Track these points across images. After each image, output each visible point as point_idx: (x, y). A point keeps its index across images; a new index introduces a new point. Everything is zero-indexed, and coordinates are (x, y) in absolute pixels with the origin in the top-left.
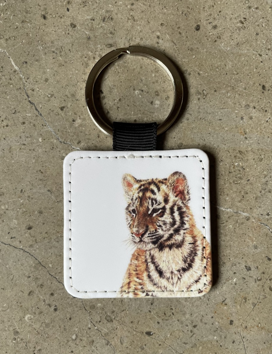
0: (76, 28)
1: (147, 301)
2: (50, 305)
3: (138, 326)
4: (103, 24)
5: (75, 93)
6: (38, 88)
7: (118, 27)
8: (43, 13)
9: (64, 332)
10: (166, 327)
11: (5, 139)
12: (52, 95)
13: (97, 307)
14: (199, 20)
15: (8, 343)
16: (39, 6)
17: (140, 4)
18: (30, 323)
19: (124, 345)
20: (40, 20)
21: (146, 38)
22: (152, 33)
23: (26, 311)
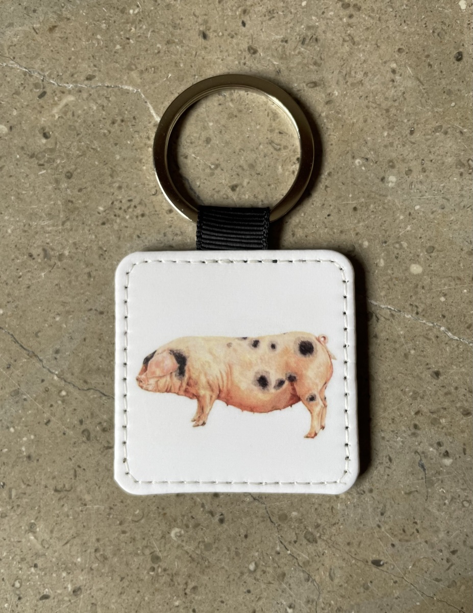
0: (257, 55)
1: (374, 509)
2: (212, 513)
3: (358, 550)
4: (302, 49)
5: (255, 162)
6: (194, 153)
7: (327, 55)
8: (201, 29)
9: (236, 558)
10: (406, 553)
11: (139, 237)
12: (217, 166)
13: (291, 518)
14: (461, 44)
15: (142, 577)
16: (195, 16)
17: (364, 16)
18: (180, 542)
19: (336, 581)
20: (197, 40)
21: (373, 72)
22: (384, 64)
23: (172, 522)
